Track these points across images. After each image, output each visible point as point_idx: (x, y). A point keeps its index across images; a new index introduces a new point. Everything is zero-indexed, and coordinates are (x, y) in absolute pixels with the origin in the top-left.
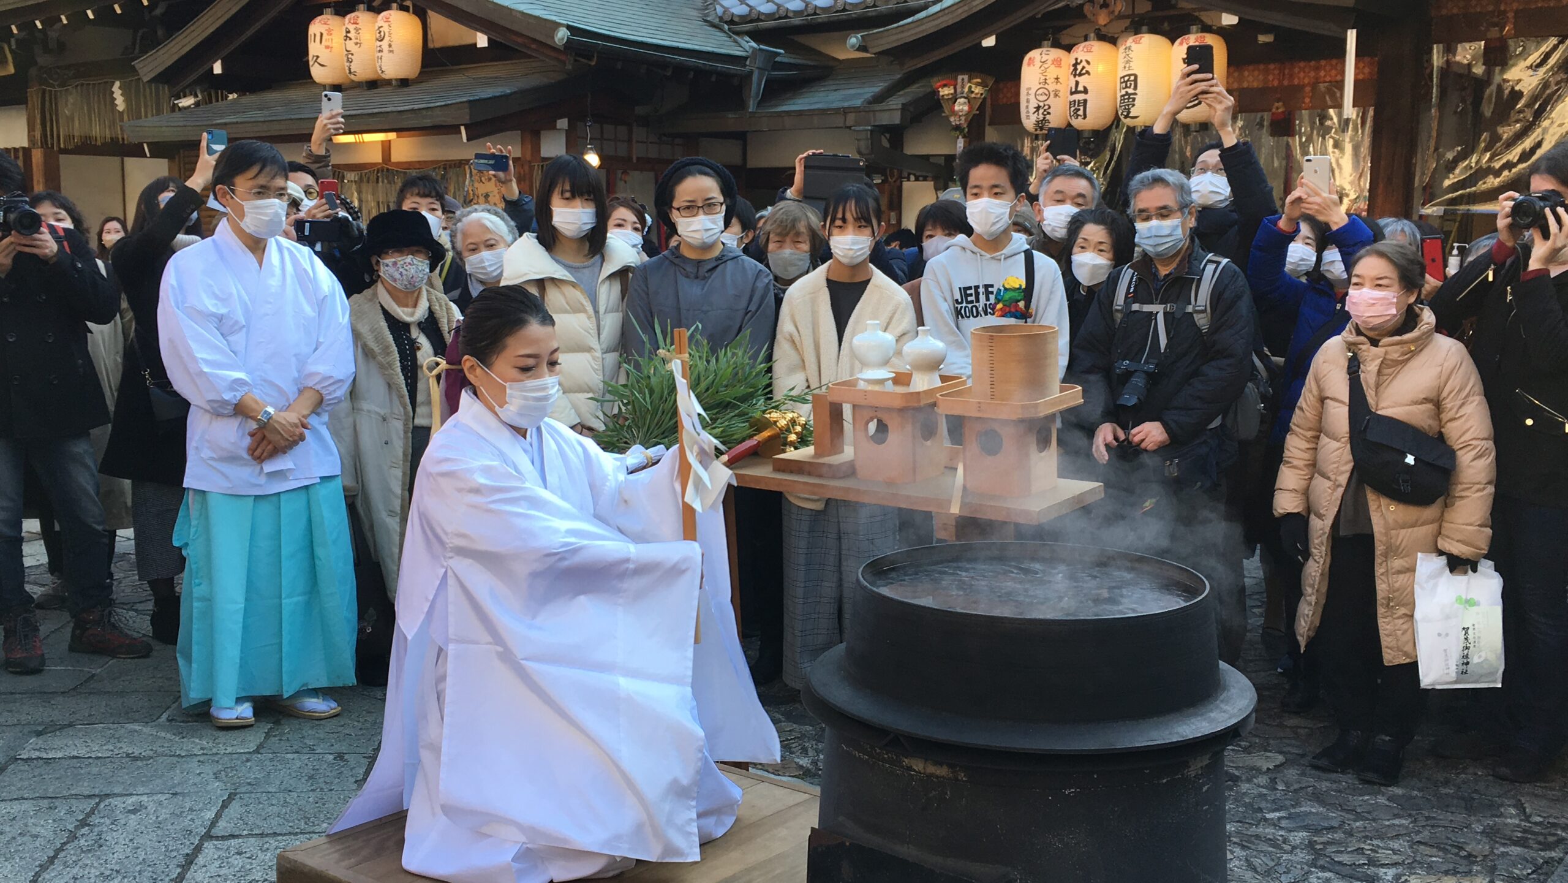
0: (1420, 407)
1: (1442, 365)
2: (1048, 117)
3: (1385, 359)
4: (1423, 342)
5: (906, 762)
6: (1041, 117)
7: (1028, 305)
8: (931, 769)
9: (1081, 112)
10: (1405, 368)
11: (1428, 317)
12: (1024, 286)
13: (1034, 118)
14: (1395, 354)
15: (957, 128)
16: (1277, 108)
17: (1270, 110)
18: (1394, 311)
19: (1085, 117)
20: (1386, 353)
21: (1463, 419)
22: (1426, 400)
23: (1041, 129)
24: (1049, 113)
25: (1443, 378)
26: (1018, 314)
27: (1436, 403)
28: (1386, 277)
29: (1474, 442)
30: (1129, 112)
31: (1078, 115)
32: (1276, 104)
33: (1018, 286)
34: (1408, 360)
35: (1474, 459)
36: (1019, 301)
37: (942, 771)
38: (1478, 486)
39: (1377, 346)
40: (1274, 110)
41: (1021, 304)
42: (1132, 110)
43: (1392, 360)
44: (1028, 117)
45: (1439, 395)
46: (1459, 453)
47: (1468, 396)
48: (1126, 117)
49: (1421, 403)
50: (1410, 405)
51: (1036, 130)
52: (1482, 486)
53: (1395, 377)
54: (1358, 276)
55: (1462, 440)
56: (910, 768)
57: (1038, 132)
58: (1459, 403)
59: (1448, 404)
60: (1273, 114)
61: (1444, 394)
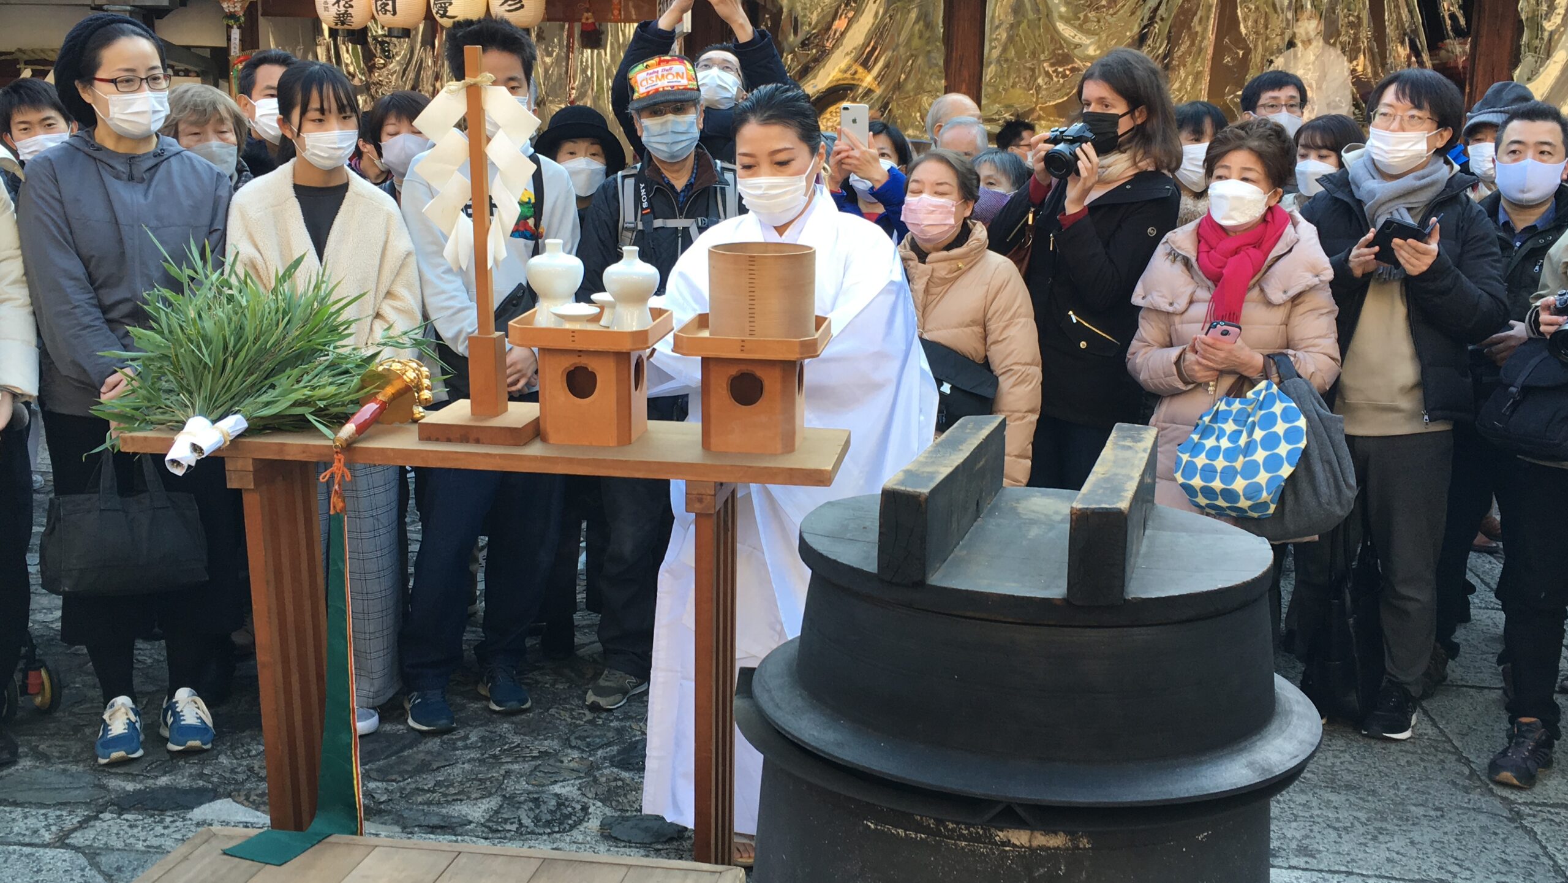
0: (965, 329)
1: (989, 284)
2: (350, 10)
3: (932, 276)
4: (973, 260)
5: (1001, 835)
6: (342, 10)
7: (537, 224)
8: (1041, 840)
9: (390, 8)
10: (954, 287)
11: (980, 232)
12: (533, 201)
13: (333, 10)
14: (942, 270)
15: (232, 16)
16: (587, 19)
17: (580, 20)
18: (952, 221)
19: (395, 13)
20: (933, 270)
21: (1007, 341)
22: (974, 323)
23: (343, 23)
24: (351, 6)
25: (990, 298)
26: (528, 235)
27: (983, 325)
28: (946, 183)
29: (1015, 367)
30: (446, 11)
31: (386, 11)
32: (586, 15)
33: (527, 200)
34: (957, 278)
35: (1014, 386)
36: (528, 218)
37: (1057, 841)
38: (1017, 415)
39: (924, 262)
40: (584, 21)
41: (531, 222)
42: (449, 9)
43: (940, 279)
44: (326, 9)
45: (985, 316)
46: (1001, 379)
47: (1012, 317)
48: (442, 16)
49: (968, 326)
50: (956, 327)
51: (337, 24)
52: (1020, 415)
53: (942, 297)
54: (916, 181)
55: (1003, 365)
56: (1008, 843)
57: (339, 27)
58: (1002, 324)
59: (992, 326)
60: (583, 24)
61: (989, 316)
